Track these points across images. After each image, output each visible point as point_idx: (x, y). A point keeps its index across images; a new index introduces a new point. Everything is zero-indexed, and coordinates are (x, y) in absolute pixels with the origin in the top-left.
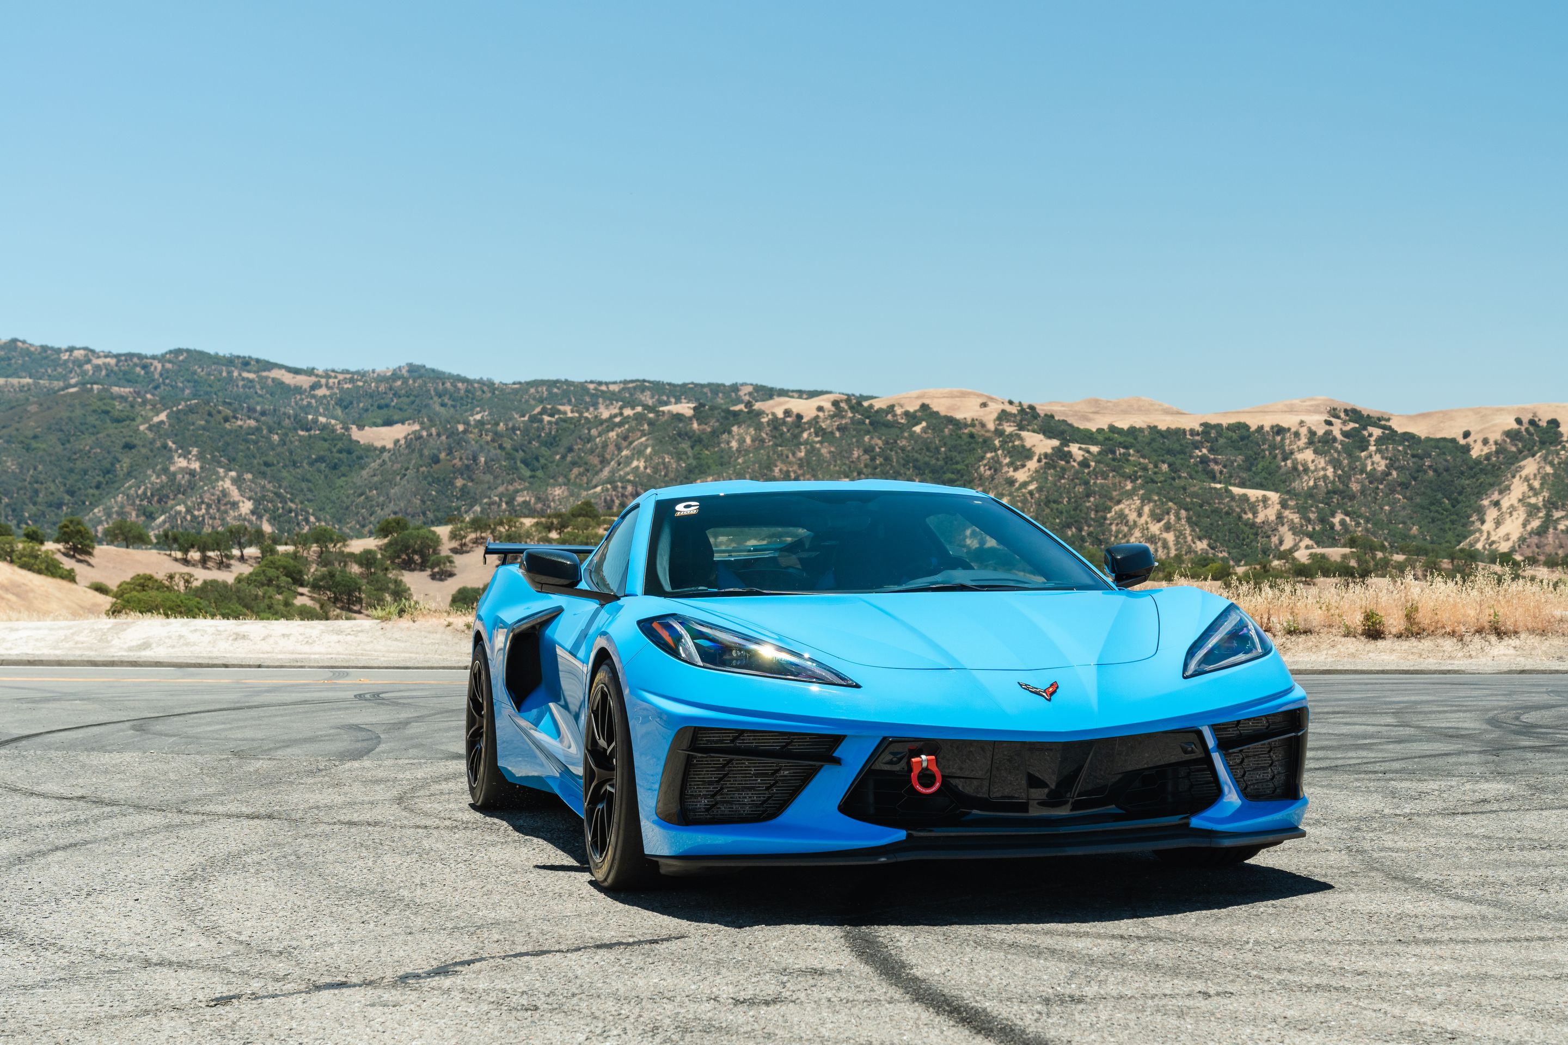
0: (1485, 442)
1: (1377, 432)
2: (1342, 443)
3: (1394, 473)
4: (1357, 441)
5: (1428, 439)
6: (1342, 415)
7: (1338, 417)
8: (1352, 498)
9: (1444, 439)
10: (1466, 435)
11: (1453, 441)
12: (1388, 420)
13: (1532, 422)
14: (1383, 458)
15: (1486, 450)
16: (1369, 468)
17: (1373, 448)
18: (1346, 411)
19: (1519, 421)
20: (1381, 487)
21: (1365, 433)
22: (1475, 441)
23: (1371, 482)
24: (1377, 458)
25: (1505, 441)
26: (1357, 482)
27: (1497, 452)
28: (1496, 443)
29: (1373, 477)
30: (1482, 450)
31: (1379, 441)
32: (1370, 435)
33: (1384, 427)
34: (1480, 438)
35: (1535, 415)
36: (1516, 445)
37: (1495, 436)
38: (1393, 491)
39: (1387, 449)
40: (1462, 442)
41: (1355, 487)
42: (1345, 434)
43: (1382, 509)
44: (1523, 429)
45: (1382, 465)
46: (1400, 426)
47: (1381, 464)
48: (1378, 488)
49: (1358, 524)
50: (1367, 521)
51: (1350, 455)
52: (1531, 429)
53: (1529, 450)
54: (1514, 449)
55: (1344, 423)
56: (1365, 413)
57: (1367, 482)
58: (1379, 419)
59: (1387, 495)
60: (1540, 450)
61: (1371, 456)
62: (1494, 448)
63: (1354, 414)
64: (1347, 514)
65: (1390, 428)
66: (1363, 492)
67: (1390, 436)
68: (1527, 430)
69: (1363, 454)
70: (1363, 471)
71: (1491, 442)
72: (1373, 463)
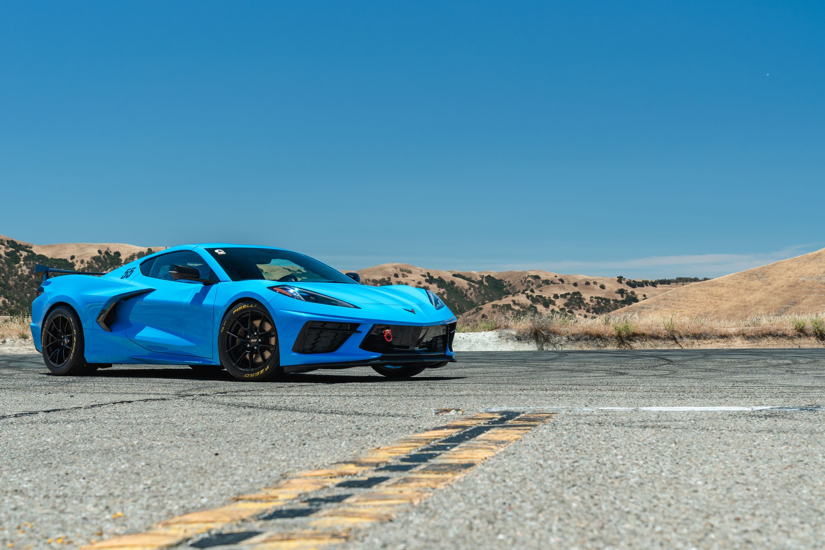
0: (82, 262)
1: (24, 254)
2: (5, 259)
3: (33, 277)
4: (13, 258)
5: (52, 259)
6: (6, 243)
7: (4, 245)
8: (10, 288)
9: (61, 259)
10: (73, 257)
11: (66, 260)
12: (31, 248)
13: (107, 253)
14: (27, 268)
15: (82, 266)
16: (20, 273)
17: (22, 262)
18: (8, 241)
19: (100, 252)
20: (26, 283)
21: (18, 254)
22: (77, 261)
23: (20, 281)
24: (24, 268)
25: (92, 261)
26: (13, 280)
27: (88, 268)
28: (88, 263)
29: (21, 278)
30: (80, 266)
31: (26, 259)
32: (21, 255)
33: (28, 251)
34: (79, 259)
35: (108, 249)
36: (98, 264)
37: (87, 259)
38: (32, 286)
39: (30, 263)
40: (70, 261)
41: (11, 283)
42: (7, 254)
43: (26, 295)
44: (102, 256)
45: (27, 272)
46: (37, 250)
47: (25, 271)
48: (24, 284)
49: (12, 304)
50: (18, 301)
51: (9, 266)
52: (106, 256)
53: (104, 267)
54: (97, 266)
55: (7, 248)
56: (18, 243)
57: (18, 281)
58: (26, 247)
59: (29, 288)
60: (110, 267)
61: (20, 267)
62: (86, 265)
63: (12, 244)
64: (6, 297)
65: (32, 252)
66: (16, 286)
67: (32, 256)
68: (104, 257)
69: (17, 265)
70: (16, 274)
71: (85, 262)
72: (22, 271)
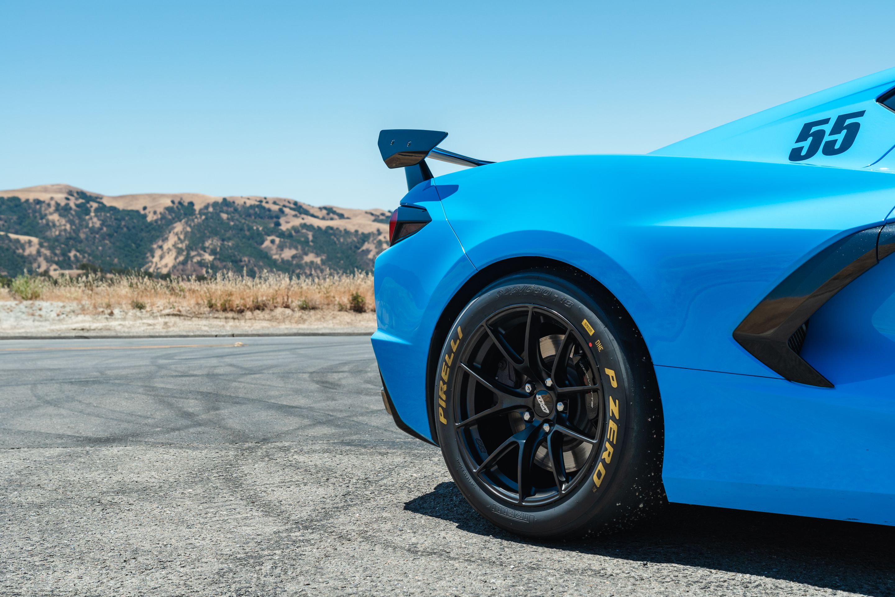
0: (155, 213)
1: (95, 205)
2: (75, 211)
3: (105, 229)
4: (84, 210)
5: (124, 211)
6: (75, 195)
7: (72, 195)
8: (81, 242)
9: (132, 211)
10: (145, 208)
11: (137, 212)
12: (101, 198)
13: (180, 203)
14: (99, 220)
15: (155, 217)
16: (90, 225)
17: (92, 214)
18: (78, 193)
19: (173, 202)
20: (97, 236)
21: (88, 205)
22: (149, 212)
23: (91, 233)
24: (95, 220)
25: (165, 213)
26: (84, 233)
27: (161, 219)
28: (161, 213)
29: (93, 230)
30: (153, 217)
31: (97, 210)
32: (91, 207)
33: (99, 203)
34: (152, 210)
35: (181, 199)
36: (171, 215)
37: (160, 210)
38: (104, 239)
39: (101, 215)
40: (142, 212)
41: (82, 236)
42: (77, 206)
43: (97, 248)
44: (175, 206)
45: (98, 224)
46: (108, 202)
47: (97, 223)
48: (95, 237)
49: (84, 257)
50: (89, 255)
51: (80, 218)
52: (180, 207)
53: (178, 218)
54: (170, 217)
55: (77, 199)
56: (88, 194)
57: (89, 233)
58: (97, 198)
59: (100, 241)
60: (184, 218)
61: (91, 219)
62: (159, 216)
63: (82, 194)
64: (78, 251)
65: (102, 203)
66: (87, 239)
67: (102, 208)
68: (177, 207)
69: (87, 217)
70: (87, 226)
71: (158, 212)
72: (93, 223)
